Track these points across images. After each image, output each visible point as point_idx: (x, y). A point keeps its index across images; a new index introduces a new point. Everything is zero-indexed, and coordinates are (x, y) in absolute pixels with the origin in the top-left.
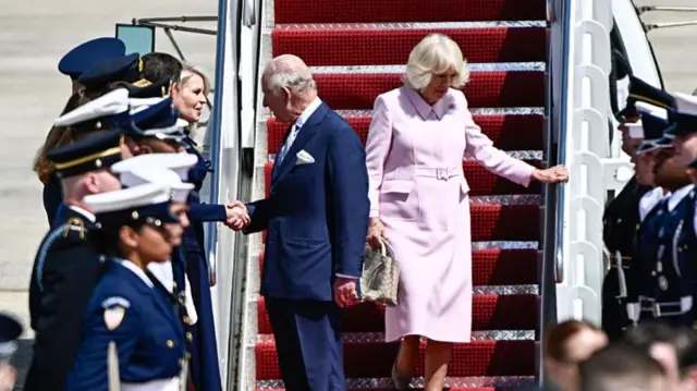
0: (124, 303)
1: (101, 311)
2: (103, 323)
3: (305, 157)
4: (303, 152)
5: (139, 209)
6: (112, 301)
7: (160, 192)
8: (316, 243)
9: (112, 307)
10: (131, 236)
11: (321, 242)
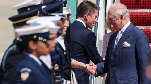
0: (29, 70)
1: (20, 74)
2: (20, 78)
3: (127, 44)
4: (126, 42)
5: (37, 34)
6: (24, 69)
7: (45, 28)
8: (131, 78)
9: (24, 72)
10: (33, 45)
11: (133, 78)
